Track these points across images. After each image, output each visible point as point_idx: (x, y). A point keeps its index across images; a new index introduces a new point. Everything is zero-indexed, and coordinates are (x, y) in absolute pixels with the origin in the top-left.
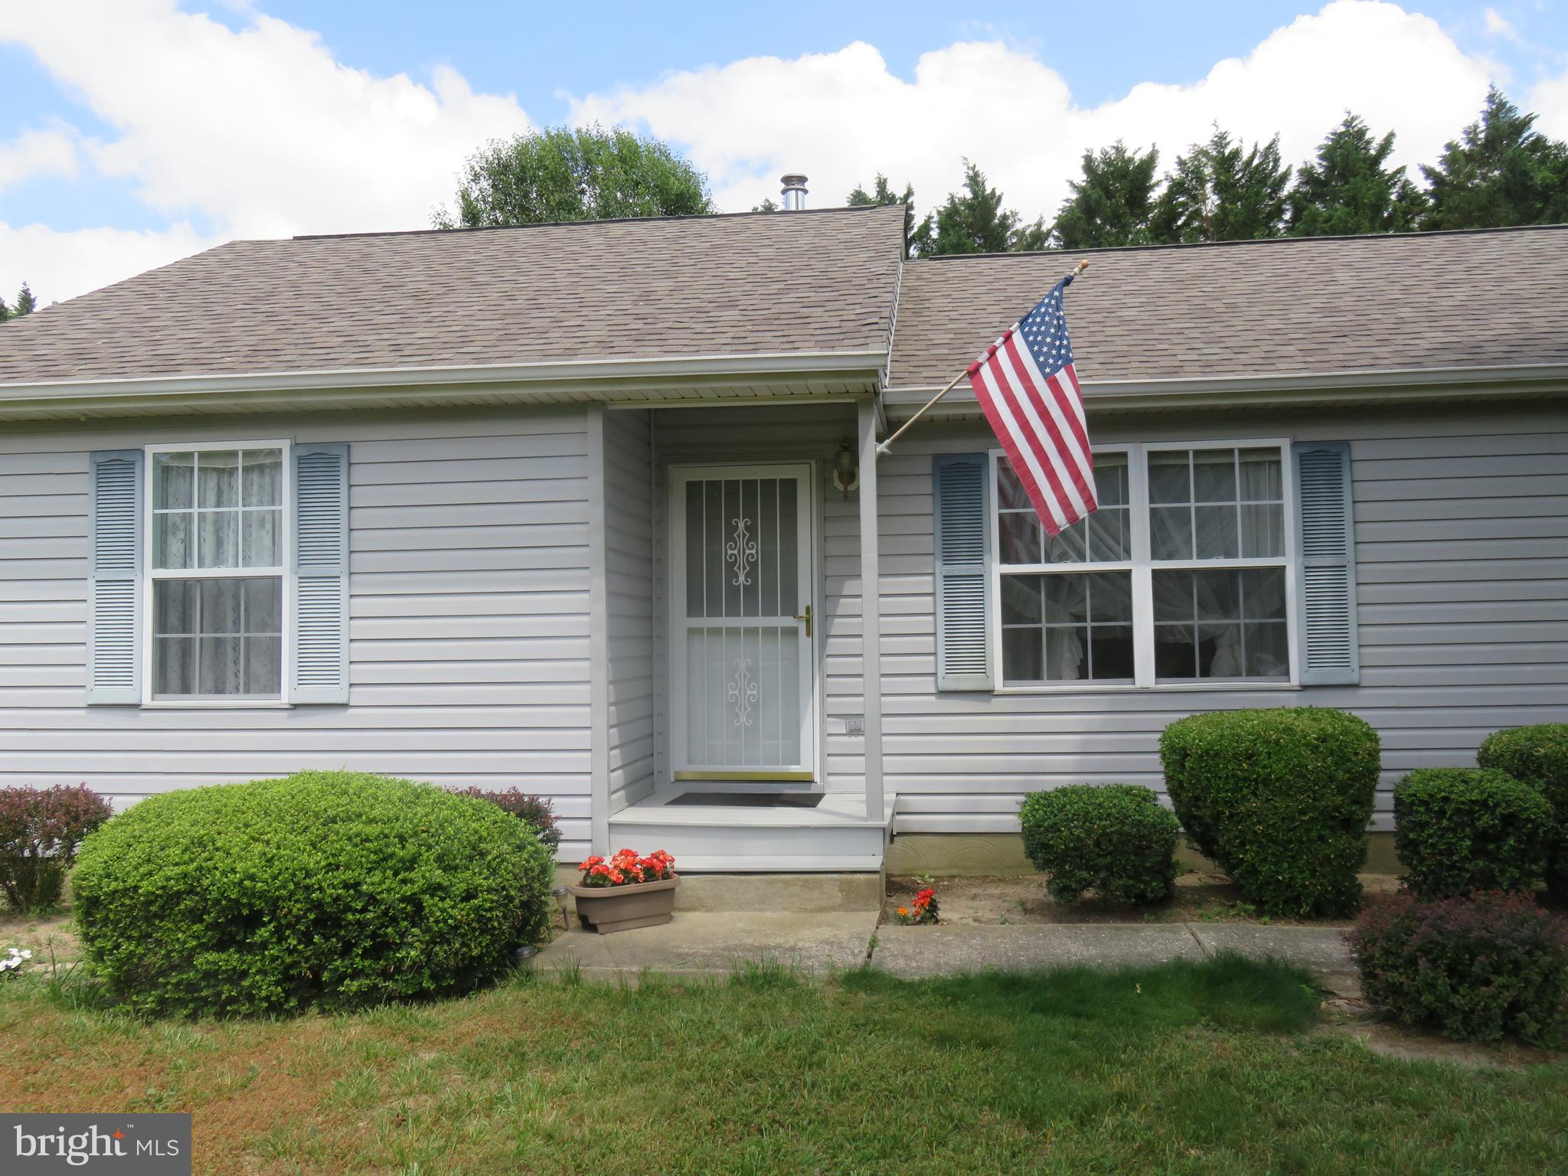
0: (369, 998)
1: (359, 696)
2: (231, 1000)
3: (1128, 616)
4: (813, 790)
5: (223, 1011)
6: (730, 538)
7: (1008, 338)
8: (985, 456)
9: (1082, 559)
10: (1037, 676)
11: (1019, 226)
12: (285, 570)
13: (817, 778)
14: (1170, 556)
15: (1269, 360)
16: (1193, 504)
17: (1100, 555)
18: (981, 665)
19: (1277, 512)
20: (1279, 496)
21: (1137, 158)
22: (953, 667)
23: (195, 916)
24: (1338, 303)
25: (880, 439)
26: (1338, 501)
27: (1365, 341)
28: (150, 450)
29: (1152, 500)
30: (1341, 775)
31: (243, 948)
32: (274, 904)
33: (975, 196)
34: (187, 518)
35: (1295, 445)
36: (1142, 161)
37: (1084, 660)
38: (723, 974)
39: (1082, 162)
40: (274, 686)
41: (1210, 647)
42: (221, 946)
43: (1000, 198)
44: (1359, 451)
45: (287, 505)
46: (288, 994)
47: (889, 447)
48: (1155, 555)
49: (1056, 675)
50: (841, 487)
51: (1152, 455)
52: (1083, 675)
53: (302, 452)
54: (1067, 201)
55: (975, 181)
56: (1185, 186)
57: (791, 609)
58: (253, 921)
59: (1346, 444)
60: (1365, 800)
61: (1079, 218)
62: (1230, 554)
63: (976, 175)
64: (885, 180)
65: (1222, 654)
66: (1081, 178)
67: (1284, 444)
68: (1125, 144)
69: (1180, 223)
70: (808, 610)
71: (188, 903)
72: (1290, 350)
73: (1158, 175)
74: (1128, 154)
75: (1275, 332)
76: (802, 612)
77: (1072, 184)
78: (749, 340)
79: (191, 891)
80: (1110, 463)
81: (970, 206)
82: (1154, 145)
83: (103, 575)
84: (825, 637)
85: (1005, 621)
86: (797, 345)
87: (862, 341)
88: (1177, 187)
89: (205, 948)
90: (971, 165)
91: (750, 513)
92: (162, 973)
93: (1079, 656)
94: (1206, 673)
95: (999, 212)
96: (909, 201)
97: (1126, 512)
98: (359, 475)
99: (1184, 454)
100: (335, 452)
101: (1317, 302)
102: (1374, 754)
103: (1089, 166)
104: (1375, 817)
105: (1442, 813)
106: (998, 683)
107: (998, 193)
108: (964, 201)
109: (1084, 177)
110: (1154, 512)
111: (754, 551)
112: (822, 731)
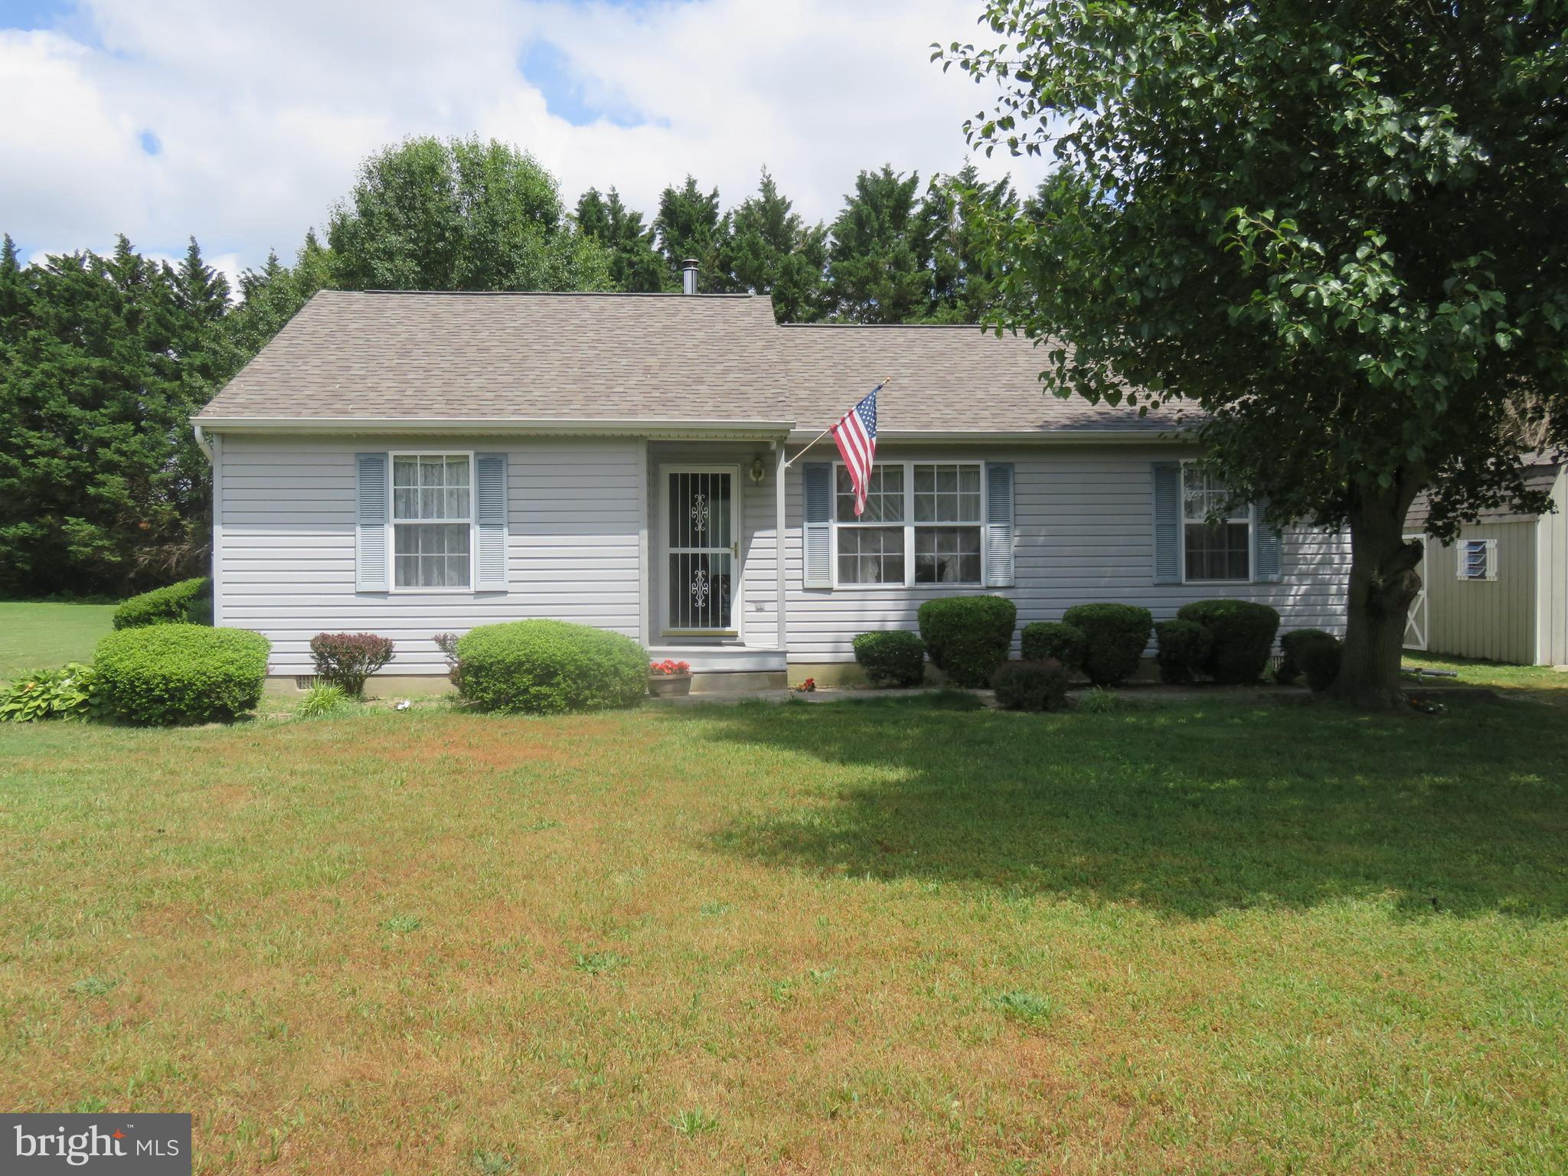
0: (596, 708)
1: (510, 587)
2: (545, 707)
3: (902, 550)
4: (738, 640)
5: (540, 710)
6: (693, 505)
7: (851, 413)
8: (830, 465)
9: (879, 519)
10: (855, 581)
11: (801, 228)
12: (471, 520)
13: (739, 634)
14: (924, 519)
15: (975, 420)
16: (936, 493)
17: (888, 518)
18: (828, 575)
19: (978, 497)
20: (979, 490)
21: (901, 182)
22: (812, 575)
23: (529, 672)
24: (1016, 381)
25: (786, 460)
26: (1007, 494)
27: (1025, 410)
28: (392, 454)
29: (915, 491)
30: (997, 623)
31: (550, 685)
32: (563, 666)
33: (768, 200)
34: (440, 491)
35: (987, 464)
36: (904, 184)
37: (879, 574)
38: (736, 703)
39: (856, 180)
40: (466, 581)
41: (942, 566)
42: (540, 684)
43: (790, 204)
44: (1018, 468)
45: (472, 487)
46: (566, 705)
47: (791, 464)
48: (916, 519)
49: (865, 581)
50: (754, 479)
51: (916, 467)
52: (878, 580)
53: (481, 457)
54: (842, 211)
55: (768, 187)
56: (939, 208)
57: (727, 544)
58: (555, 674)
59: (1012, 465)
60: (1008, 636)
61: (852, 229)
62: (954, 519)
63: (770, 182)
64: (695, 182)
65: (949, 571)
66: (855, 194)
67: (982, 463)
68: (892, 168)
69: (931, 236)
70: (736, 545)
71: (527, 666)
72: (986, 413)
73: (916, 196)
74: (894, 176)
75: (980, 401)
76: (732, 546)
77: (847, 198)
78: (722, 408)
79: (528, 661)
80: (894, 470)
81: (762, 208)
82: (915, 172)
83: (365, 521)
84: (744, 559)
85: (840, 551)
86: (749, 413)
87: (780, 413)
88: (929, 210)
89: (534, 685)
90: (767, 174)
91: (705, 492)
92: (515, 696)
93: (877, 571)
94: (940, 580)
95: (788, 215)
96: (714, 202)
97: (902, 496)
98: (513, 470)
99: (932, 467)
100: (500, 458)
101: (1004, 380)
102: (1013, 615)
103: (862, 184)
104: (1012, 642)
105: (1039, 639)
106: (835, 584)
107: (788, 201)
108: (758, 203)
109: (858, 193)
110: (916, 497)
111: (708, 513)
112: (743, 608)
